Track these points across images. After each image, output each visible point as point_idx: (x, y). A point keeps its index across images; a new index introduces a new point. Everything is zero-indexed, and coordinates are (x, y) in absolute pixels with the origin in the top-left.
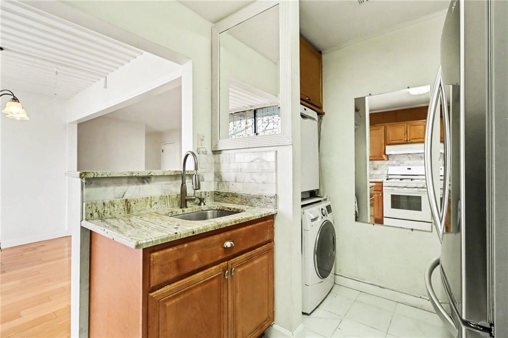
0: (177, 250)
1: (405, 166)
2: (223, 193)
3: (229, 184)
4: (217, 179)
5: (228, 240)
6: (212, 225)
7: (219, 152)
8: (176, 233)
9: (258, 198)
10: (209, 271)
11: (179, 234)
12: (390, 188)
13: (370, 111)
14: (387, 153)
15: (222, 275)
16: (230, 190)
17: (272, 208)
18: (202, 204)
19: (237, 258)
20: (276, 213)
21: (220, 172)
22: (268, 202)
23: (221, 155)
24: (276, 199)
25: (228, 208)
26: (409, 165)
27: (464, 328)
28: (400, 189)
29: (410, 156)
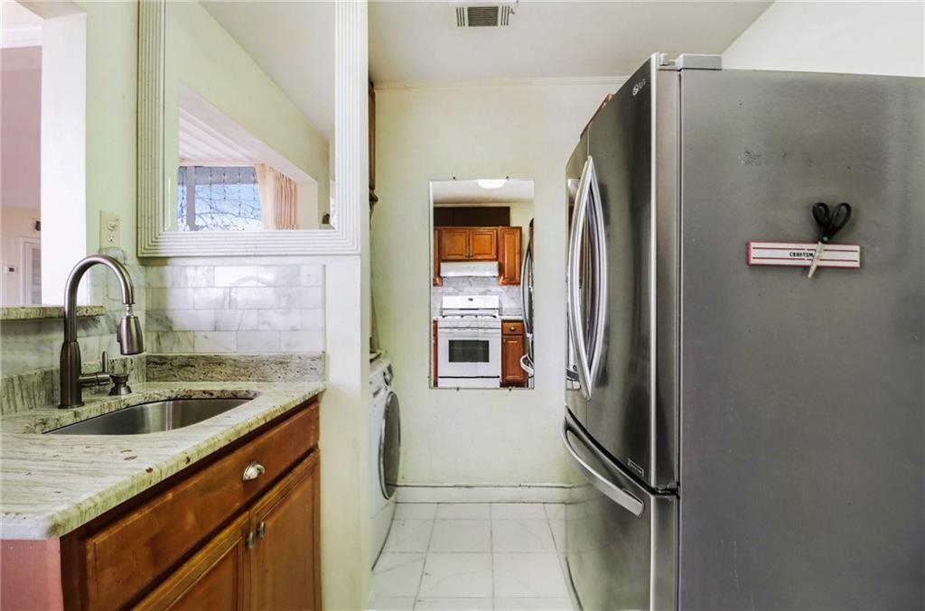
0: (151, 512)
1: (466, 295)
2: (176, 357)
3: (195, 336)
4: (156, 327)
5: (249, 461)
6: (222, 433)
7: (159, 262)
8: (149, 470)
9: (281, 363)
10: (217, 545)
11: (156, 470)
12: (448, 330)
13: (435, 203)
14: (442, 275)
15: (241, 548)
16: (197, 350)
17: (316, 380)
18: (123, 390)
19: (265, 497)
20: (325, 390)
21: (164, 310)
22: (306, 369)
23: (167, 268)
24: (324, 362)
25: (204, 392)
26: (470, 294)
27: (652, 498)
28: (462, 331)
29: (471, 279)
